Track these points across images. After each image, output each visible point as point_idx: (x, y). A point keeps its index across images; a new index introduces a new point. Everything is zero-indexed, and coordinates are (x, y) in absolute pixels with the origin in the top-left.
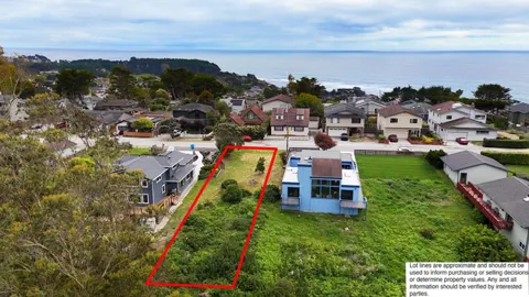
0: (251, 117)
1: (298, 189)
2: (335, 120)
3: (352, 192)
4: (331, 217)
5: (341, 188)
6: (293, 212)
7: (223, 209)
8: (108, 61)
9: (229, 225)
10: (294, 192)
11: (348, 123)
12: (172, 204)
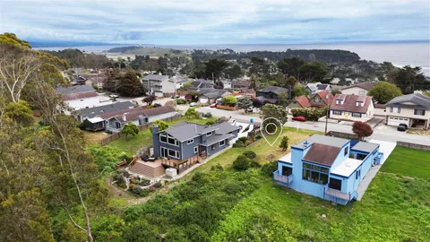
0: (317, 100)
1: (291, 169)
2: (395, 110)
3: (341, 181)
4: (318, 201)
5: (330, 176)
6: (284, 189)
7: (228, 173)
8: (271, 52)
9: (223, 187)
10: (287, 171)
11: (410, 113)
12: (198, 162)
